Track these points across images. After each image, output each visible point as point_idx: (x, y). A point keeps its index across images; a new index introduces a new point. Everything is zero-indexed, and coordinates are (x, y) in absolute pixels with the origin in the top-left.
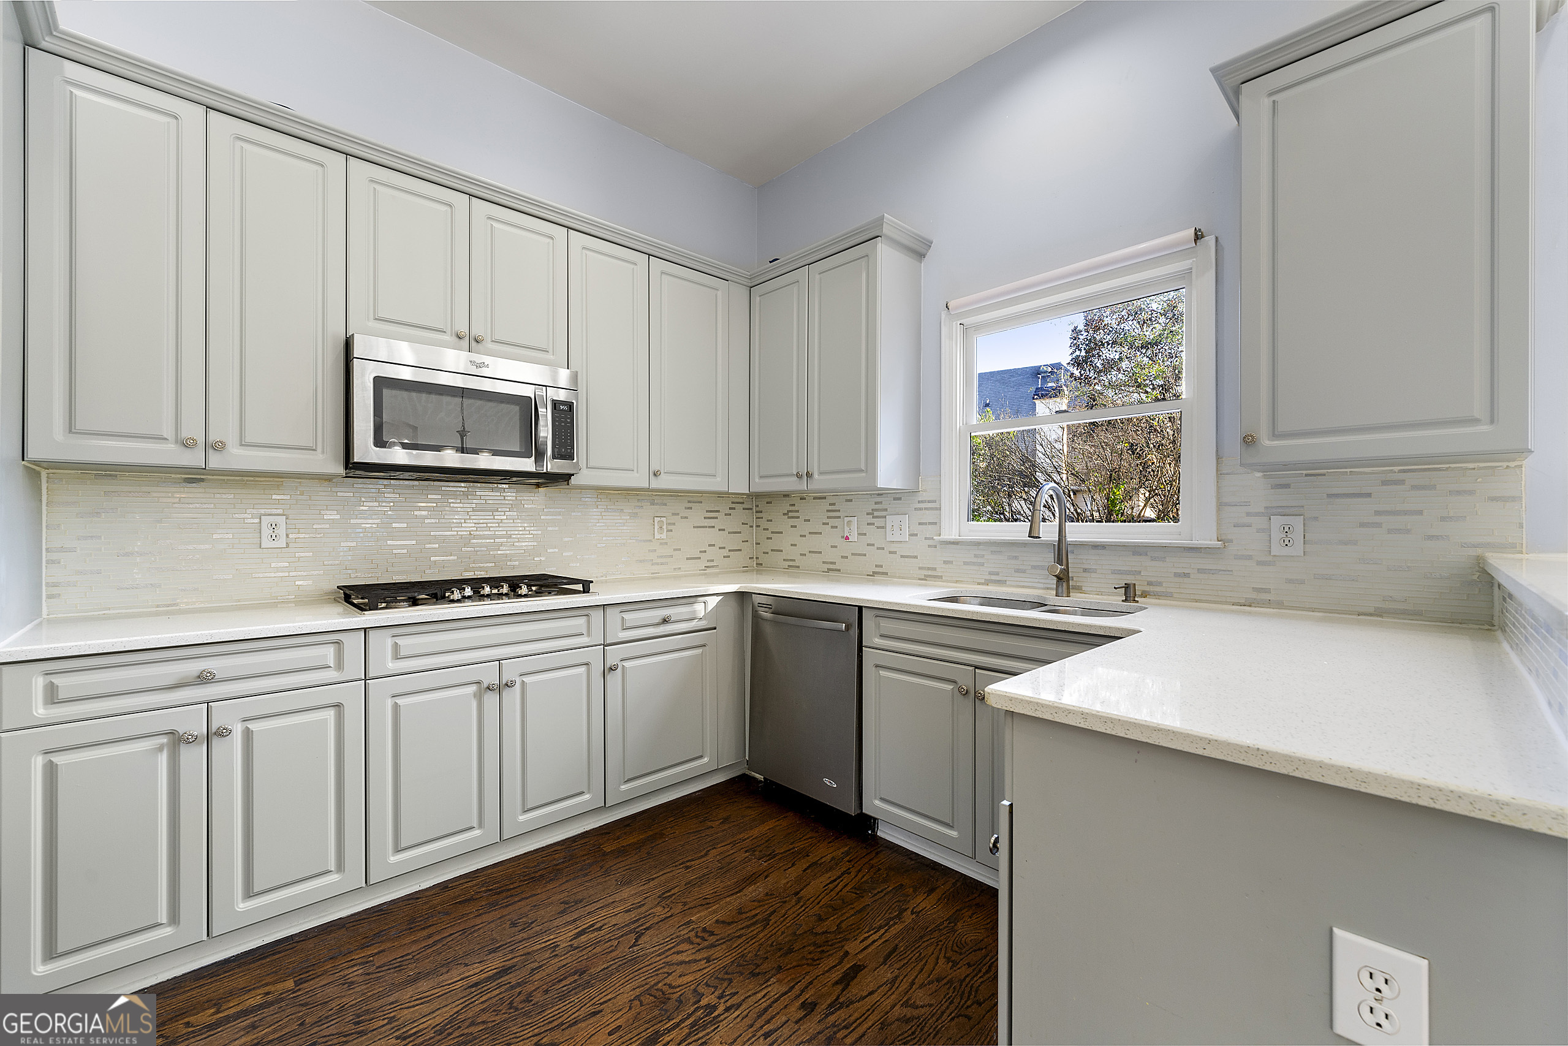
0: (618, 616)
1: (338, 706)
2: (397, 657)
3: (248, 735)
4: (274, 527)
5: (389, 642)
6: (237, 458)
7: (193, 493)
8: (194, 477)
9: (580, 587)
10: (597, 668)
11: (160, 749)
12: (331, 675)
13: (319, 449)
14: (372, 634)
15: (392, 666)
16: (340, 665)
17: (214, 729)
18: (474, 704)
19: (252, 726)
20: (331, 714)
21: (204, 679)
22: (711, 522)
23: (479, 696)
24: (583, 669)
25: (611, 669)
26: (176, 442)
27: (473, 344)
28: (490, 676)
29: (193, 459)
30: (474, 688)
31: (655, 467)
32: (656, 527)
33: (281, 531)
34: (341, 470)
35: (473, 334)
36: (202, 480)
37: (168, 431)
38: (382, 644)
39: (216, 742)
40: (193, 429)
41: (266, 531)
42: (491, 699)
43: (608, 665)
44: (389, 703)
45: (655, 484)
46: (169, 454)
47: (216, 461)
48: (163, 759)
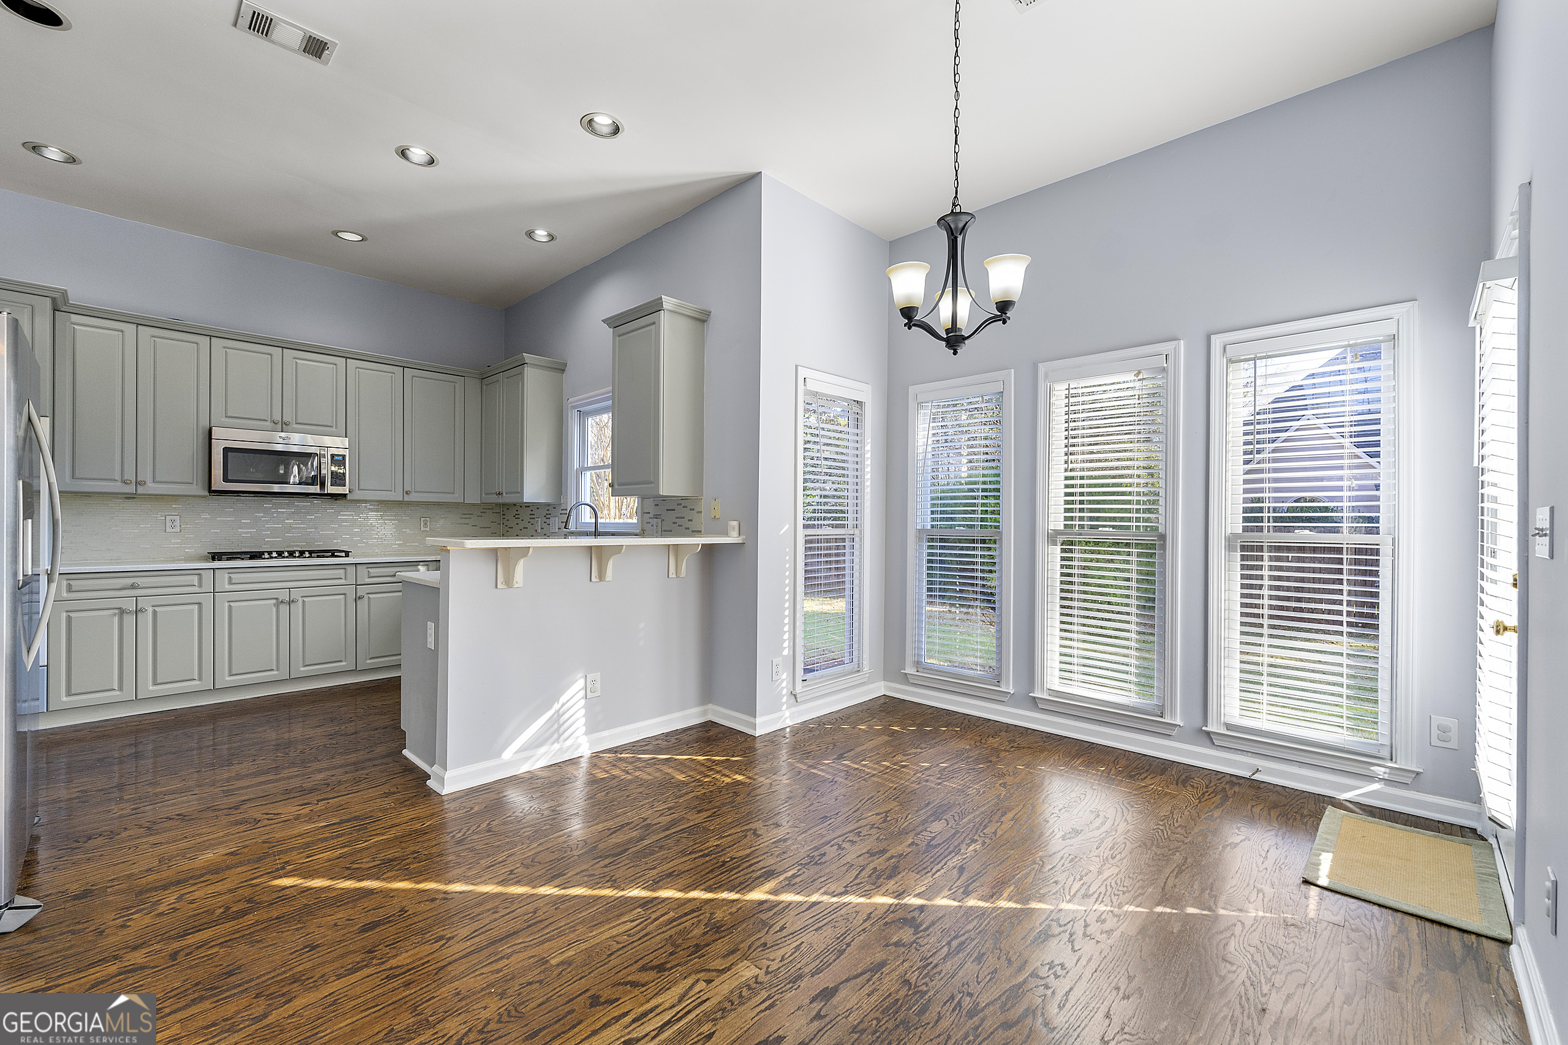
0: (366, 571)
1: (199, 604)
2: (230, 583)
3: (155, 613)
4: (173, 521)
5: (227, 576)
6: (151, 488)
7: (131, 503)
8: (129, 497)
9: (343, 554)
10: (352, 596)
11: (115, 615)
12: (196, 589)
13: (195, 482)
14: (217, 571)
15: (228, 587)
16: (200, 586)
17: (139, 608)
18: (274, 609)
19: (157, 609)
20: (196, 606)
21: (133, 587)
22: (467, 521)
23: (277, 605)
24: (342, 596)
25: (359, 598)
26: (122, 482)
27: (284, 426)
28: (284, 595)
29: (130, 489)
30: (274, 601)
31: (407, 488)
32: (422, 523)
33: (177, 523)
34: (207, 493)
35: (284, 420)
36: (135, 498)
37: (118, 477)
38: (223, 578)
39: (139, 614)
40: (130, 475)
41: (169, 524)
42: (284, 608)
43: (358, 595)
44: (227, 604)
45: (407, 498)
46: (118, 487)
47: (141, 490)
48: (116, 619)
